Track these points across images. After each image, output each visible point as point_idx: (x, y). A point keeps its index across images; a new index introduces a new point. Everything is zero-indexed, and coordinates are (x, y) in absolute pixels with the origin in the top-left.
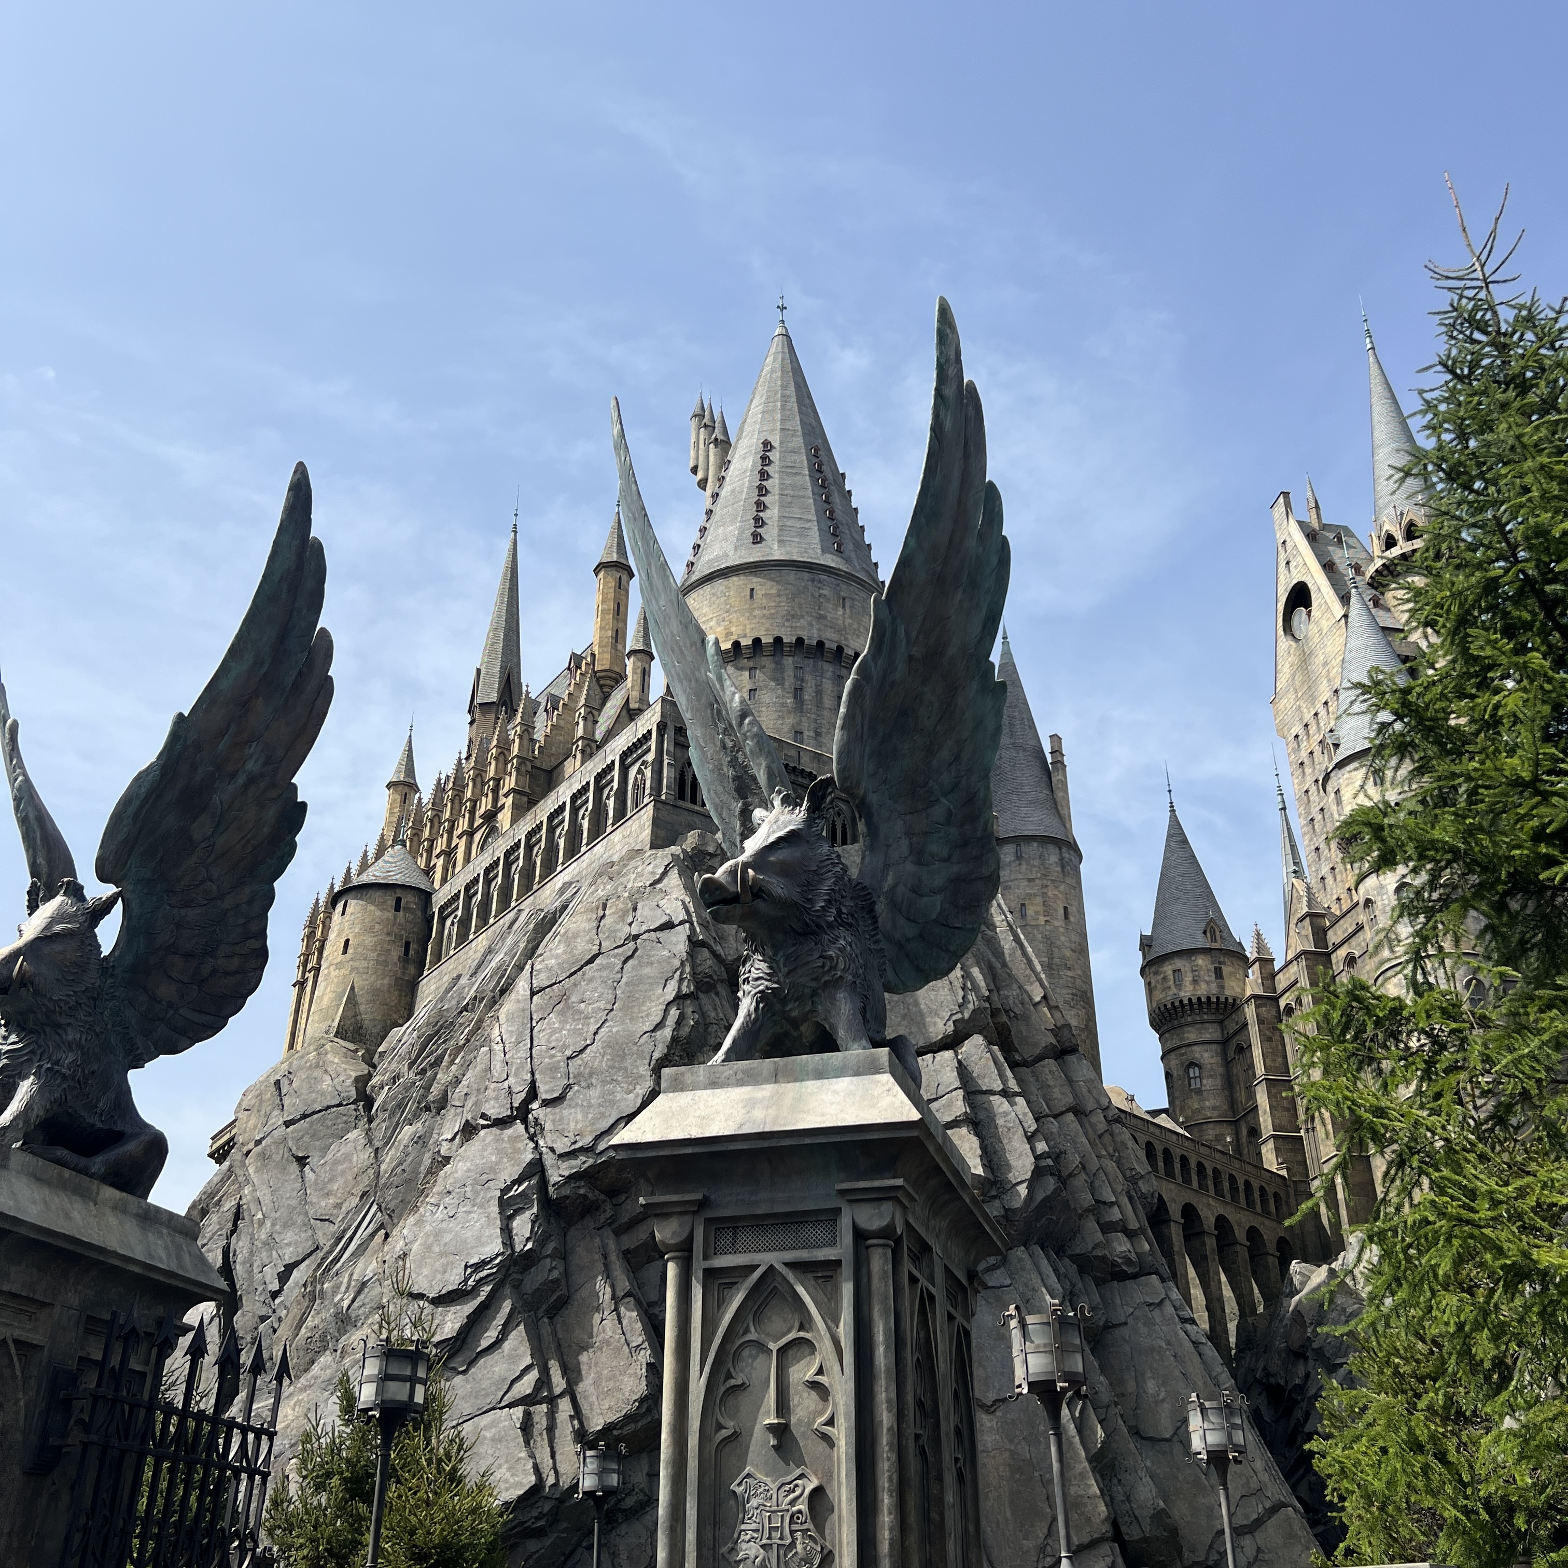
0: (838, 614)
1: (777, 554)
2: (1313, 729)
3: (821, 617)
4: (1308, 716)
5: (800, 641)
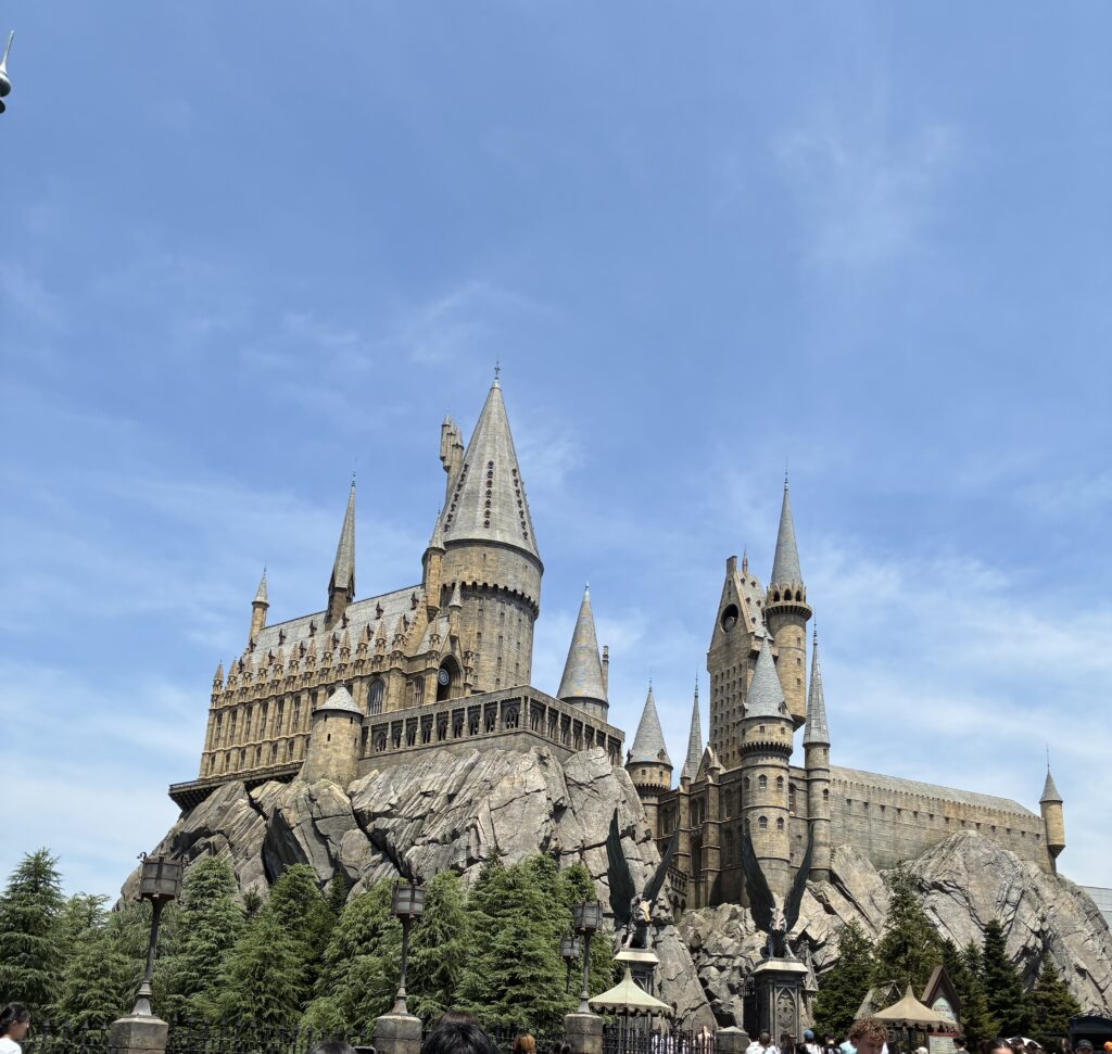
0: (523, 576)
1: (498, 538)
2: (725, 676)
3: (516, 577)
4: (724, 670)
5: (506, 588)
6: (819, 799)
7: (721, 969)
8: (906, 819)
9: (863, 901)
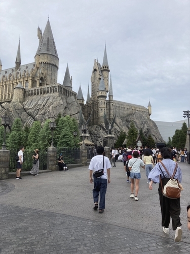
1: (50, 53)
2: (94, 83)
3: (54, 61)
5: (52, 63)
6: (111, 106)
7: (94, 137)
8: (126, 109)
9: (118, 124)
